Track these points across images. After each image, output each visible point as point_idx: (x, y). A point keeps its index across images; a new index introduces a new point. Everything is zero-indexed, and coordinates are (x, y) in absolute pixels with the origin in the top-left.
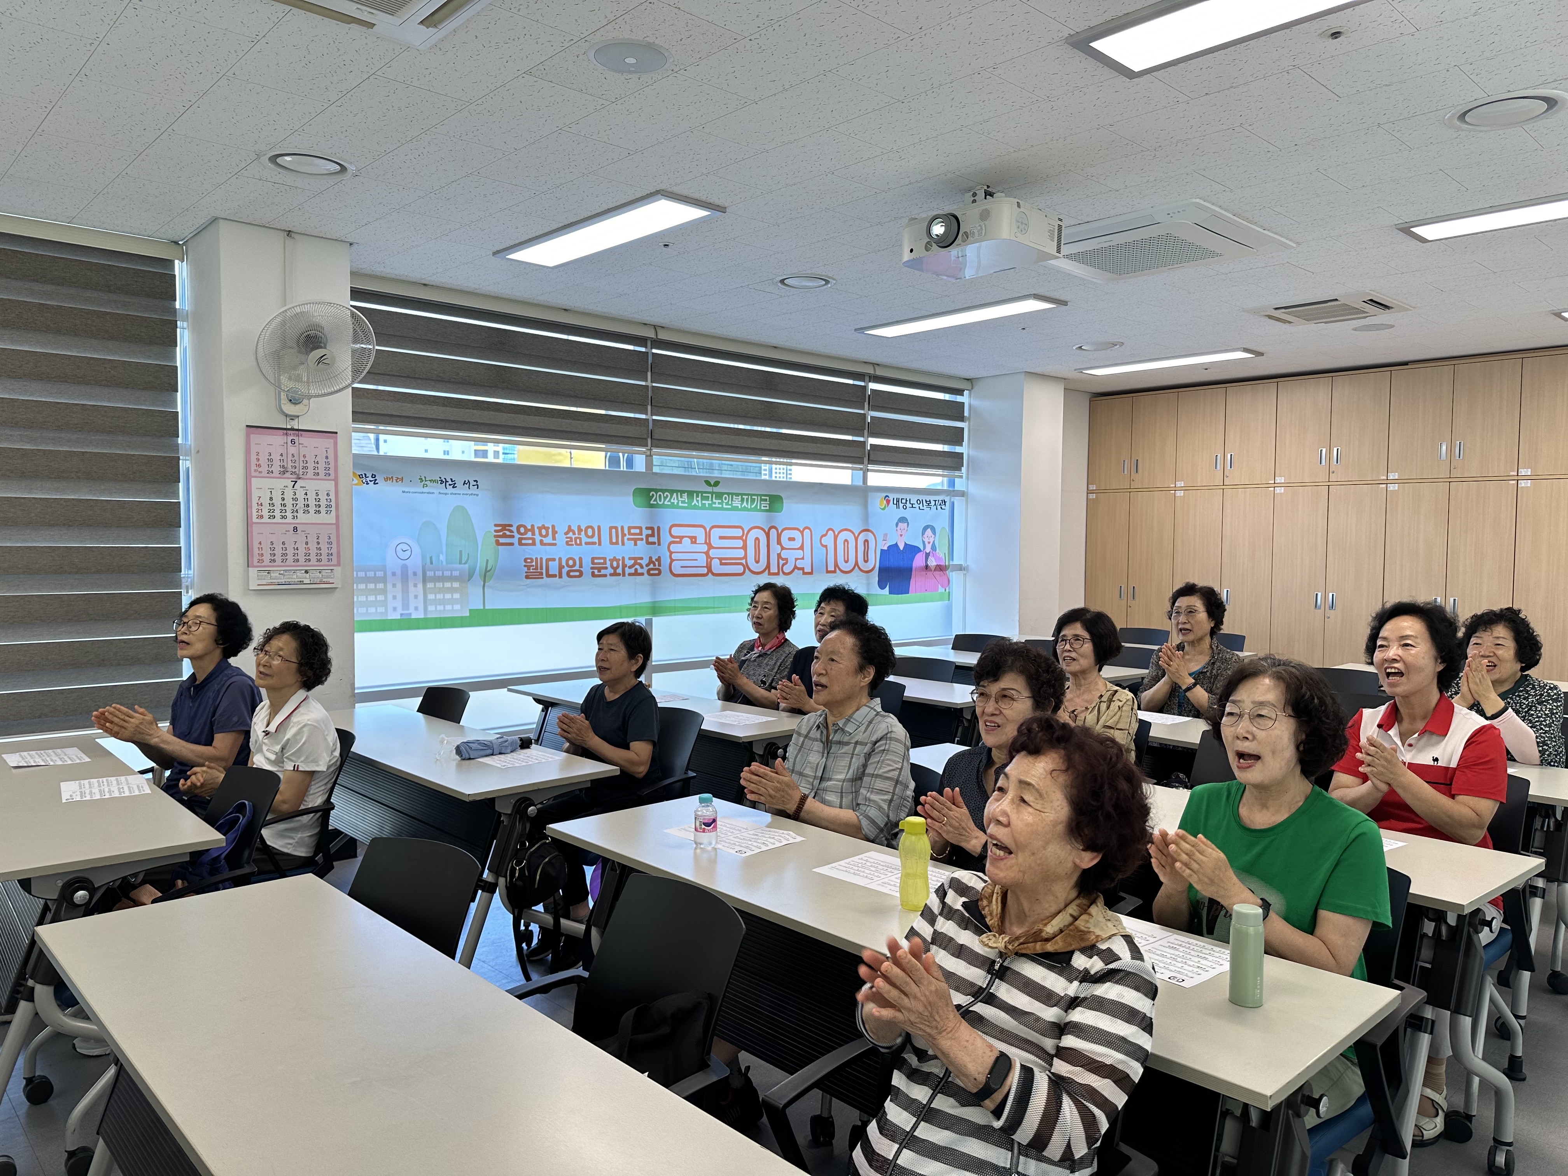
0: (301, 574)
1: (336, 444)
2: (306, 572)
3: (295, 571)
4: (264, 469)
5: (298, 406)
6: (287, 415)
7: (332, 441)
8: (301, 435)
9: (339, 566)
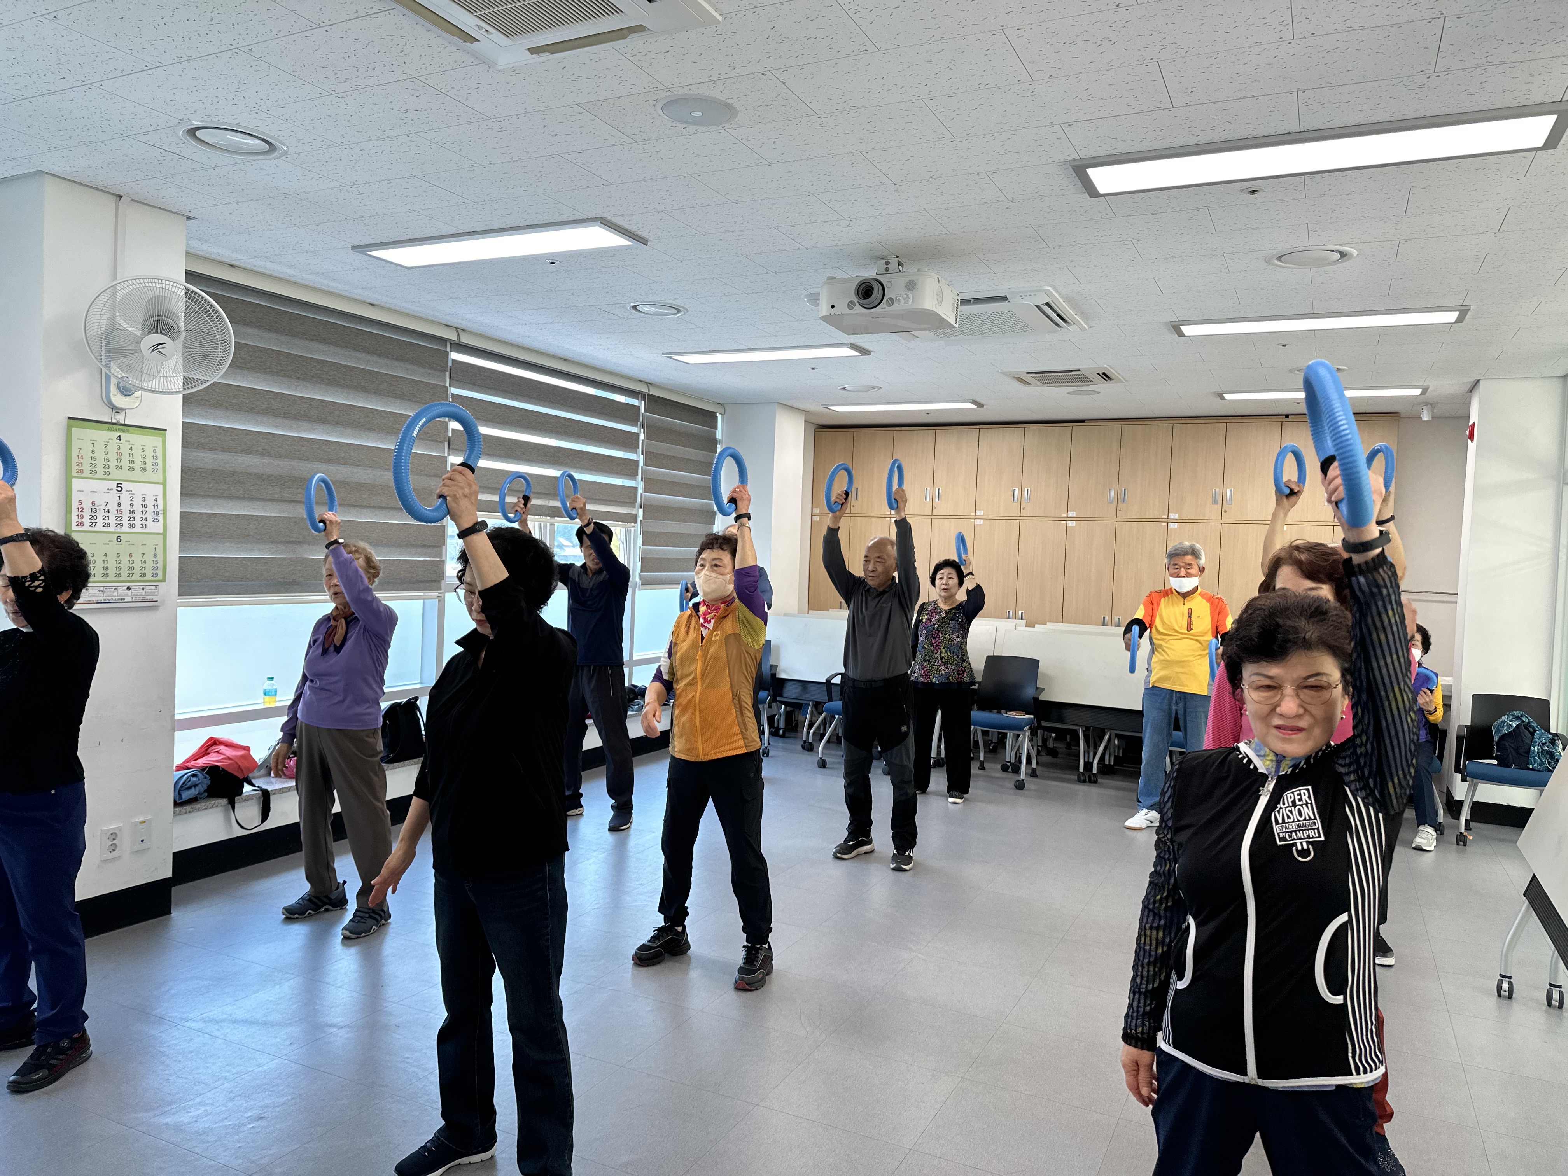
0: (122, 591)
1: (164, 442)
2: (129, 588)
3: (116, 588)
4: (87, 468)
5: (128, 398)
6: (113, 407)
7: (160, 438)
8: (128, 431)
9: (165, 581)
